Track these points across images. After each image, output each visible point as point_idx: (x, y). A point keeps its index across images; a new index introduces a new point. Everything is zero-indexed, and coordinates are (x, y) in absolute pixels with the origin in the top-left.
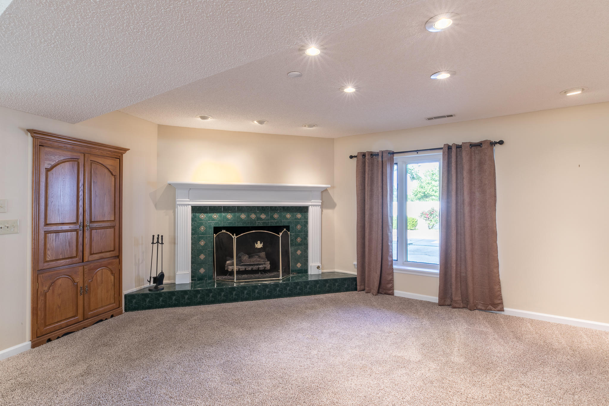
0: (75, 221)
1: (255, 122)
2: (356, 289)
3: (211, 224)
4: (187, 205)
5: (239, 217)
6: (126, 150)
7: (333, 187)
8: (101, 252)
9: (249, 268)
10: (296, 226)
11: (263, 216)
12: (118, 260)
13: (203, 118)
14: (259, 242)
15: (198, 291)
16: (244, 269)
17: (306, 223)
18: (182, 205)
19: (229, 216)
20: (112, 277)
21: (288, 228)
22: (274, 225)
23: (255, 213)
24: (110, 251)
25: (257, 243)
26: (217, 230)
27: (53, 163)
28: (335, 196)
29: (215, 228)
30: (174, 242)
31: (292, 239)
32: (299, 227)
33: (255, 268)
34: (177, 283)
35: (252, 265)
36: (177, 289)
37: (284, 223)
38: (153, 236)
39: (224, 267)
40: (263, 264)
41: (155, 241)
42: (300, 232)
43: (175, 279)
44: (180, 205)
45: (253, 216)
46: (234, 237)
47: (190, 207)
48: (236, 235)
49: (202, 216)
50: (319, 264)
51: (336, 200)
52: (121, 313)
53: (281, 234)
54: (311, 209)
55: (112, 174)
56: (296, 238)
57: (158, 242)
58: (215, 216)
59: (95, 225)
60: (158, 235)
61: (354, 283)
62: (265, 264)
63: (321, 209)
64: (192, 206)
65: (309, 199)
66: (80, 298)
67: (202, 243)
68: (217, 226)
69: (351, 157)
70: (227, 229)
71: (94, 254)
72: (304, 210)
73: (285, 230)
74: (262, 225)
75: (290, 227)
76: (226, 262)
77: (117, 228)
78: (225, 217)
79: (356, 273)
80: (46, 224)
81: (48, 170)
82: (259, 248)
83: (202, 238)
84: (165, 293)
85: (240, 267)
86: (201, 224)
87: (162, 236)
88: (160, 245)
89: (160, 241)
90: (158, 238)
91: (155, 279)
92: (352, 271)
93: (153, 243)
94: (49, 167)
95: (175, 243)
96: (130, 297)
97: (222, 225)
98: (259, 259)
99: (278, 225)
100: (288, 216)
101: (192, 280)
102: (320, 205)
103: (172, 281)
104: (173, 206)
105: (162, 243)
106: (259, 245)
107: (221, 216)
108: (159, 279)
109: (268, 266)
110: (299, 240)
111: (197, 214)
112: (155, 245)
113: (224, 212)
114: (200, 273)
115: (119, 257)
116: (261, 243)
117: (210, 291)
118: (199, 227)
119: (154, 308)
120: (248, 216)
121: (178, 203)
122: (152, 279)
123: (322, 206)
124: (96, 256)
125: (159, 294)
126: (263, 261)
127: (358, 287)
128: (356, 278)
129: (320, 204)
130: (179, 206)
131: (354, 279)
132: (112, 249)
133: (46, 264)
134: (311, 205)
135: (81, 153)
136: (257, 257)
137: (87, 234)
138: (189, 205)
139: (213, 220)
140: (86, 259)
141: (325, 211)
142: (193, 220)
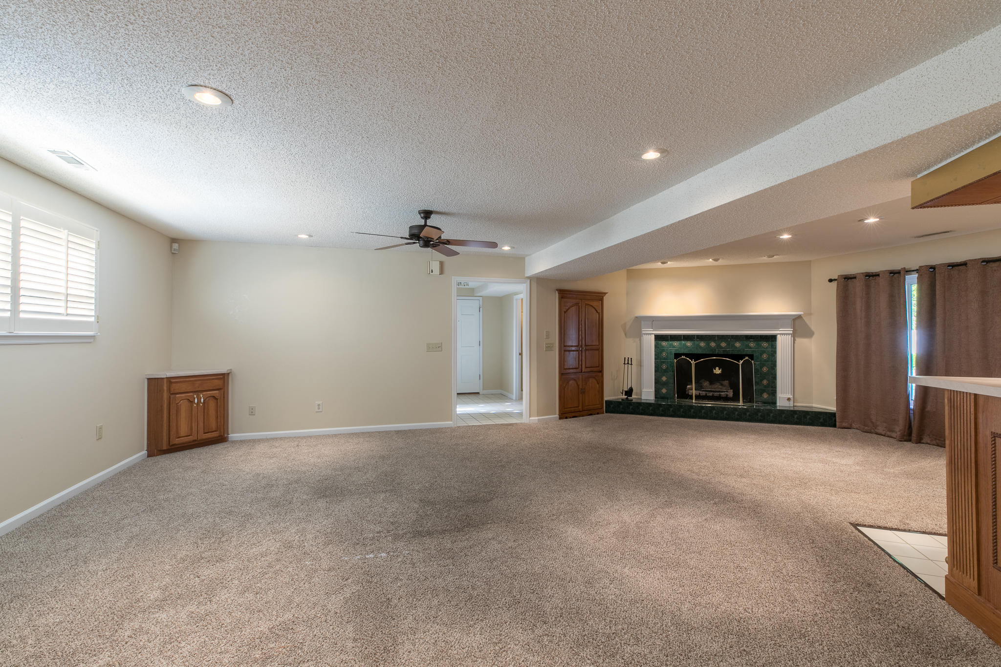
0: (577, 345)
1: (711, 260)
2: (835, 426)
3: (672, 351)
4: (650, 334)
5: (698, 345)
6: (605, 293)
7: (810, 314)
8: (592, 367)
9: (711, 394)
10: (761, 355)
11: (723, 344)
12: (601, 374)
13: (663, 263)
14: (717, 368)
15: (660, 405)
16: (704, 395)
17: (774, 352)
18: (647, 334)
19: (689, 344)
20: (598, 386)
21: (751, 357)
22: (736, 353)
23: (714, 341)
24: (596, 367)
25: (715, 369)
26: (677, 355)
27: (567, 308)
28: (812, 323)
29: (675, 354)
30: (640, 364)
31: (756, 369)
32: (765, 356)
33: (716, 394)
34: (643, 398)
35: (713, 391)
36: (643, 401)
37: (748, 351)
38: (625, 358)
39: (685, 391)
40: (724, 392)
41: (626, 362)
42: (765, 361)
43: (641, 395)
44: (644, 334)
45: (713, 344)
46: (693, 362)
47: (653, 336)
48: (695, 361)
49: (664, 343)
50: (791, 397)
51: (813, 328)
52: (603, 413)
53: (741, 362)
54: (779, 338)
55: (597, 312)
56: (761, 368)
57: (628, 363)
58: (676, 344)
59: (588, 347)
60: (628, 358)
61: (833, 419)
62: (727, 392)
63: (792, 338)
64: (655, 335)
65: (777, 328)
66: (580, 395)
67: (664, 367)
68: (678, 352)
69: (831, 281)
70: (687, 355)
71: (587, 367)
72: (772, 339)
73: (747, 358)
74: (722, 353)
75: (755, 355)
76: (686, 386)
77: (600, 350)
78: (685, 345)
79: (835, 409)
80: (565, 346)
81: (565, 312)
82: (718, 374)
83: (664, 362)
84: (634, 403)
85: (701, 392)
86: (663, 350)
87: (631, 359)
88: (630, 366)
89: (630, 363)
90: (628, 360)
91: (626, 392)
92: (831, 407)
93: (624, 364)
94: (565, 310)
95: (641, 366)
96: (609, 403)
97: (682, 352)
98: (720, 387)
99: (740, 353)
100: (752, 345)
101: (656, 398)
102: (791, 334)
103: (639, 397)
104: (639, 335)
105: (631, 364)
106: (717, 371)
107: (681, 344)
108: (629, 392)
109: (730, 394)
110: (765, 369)
111: (659, 342)
112: (626, 365)
113: (683, 340)
114: (663, 393)
115: (601, 371)
116: (719, 369)
117: (670, 406)
118: (661, 353)
119: (625, 414)
120: (708, 344)
121: (644, 332)
122: (624, 392)
123: (794, 335)
124: (588, 370)
125: (629, 403)
126: (726, 389)
127: (838, 424)
128: (835, 413)
129: (791, 332)
130: (644, 336)
131: (833, 415)
132: (598, 365)
133: (564, 370)
134: (779, 334)
135: (580, 299)
136: (719, 384)
137: (584, 354)
138: (652, 334)
139: (674, 347)
140: (583, 371)
141: (798, 340)
142: (656, 347)
